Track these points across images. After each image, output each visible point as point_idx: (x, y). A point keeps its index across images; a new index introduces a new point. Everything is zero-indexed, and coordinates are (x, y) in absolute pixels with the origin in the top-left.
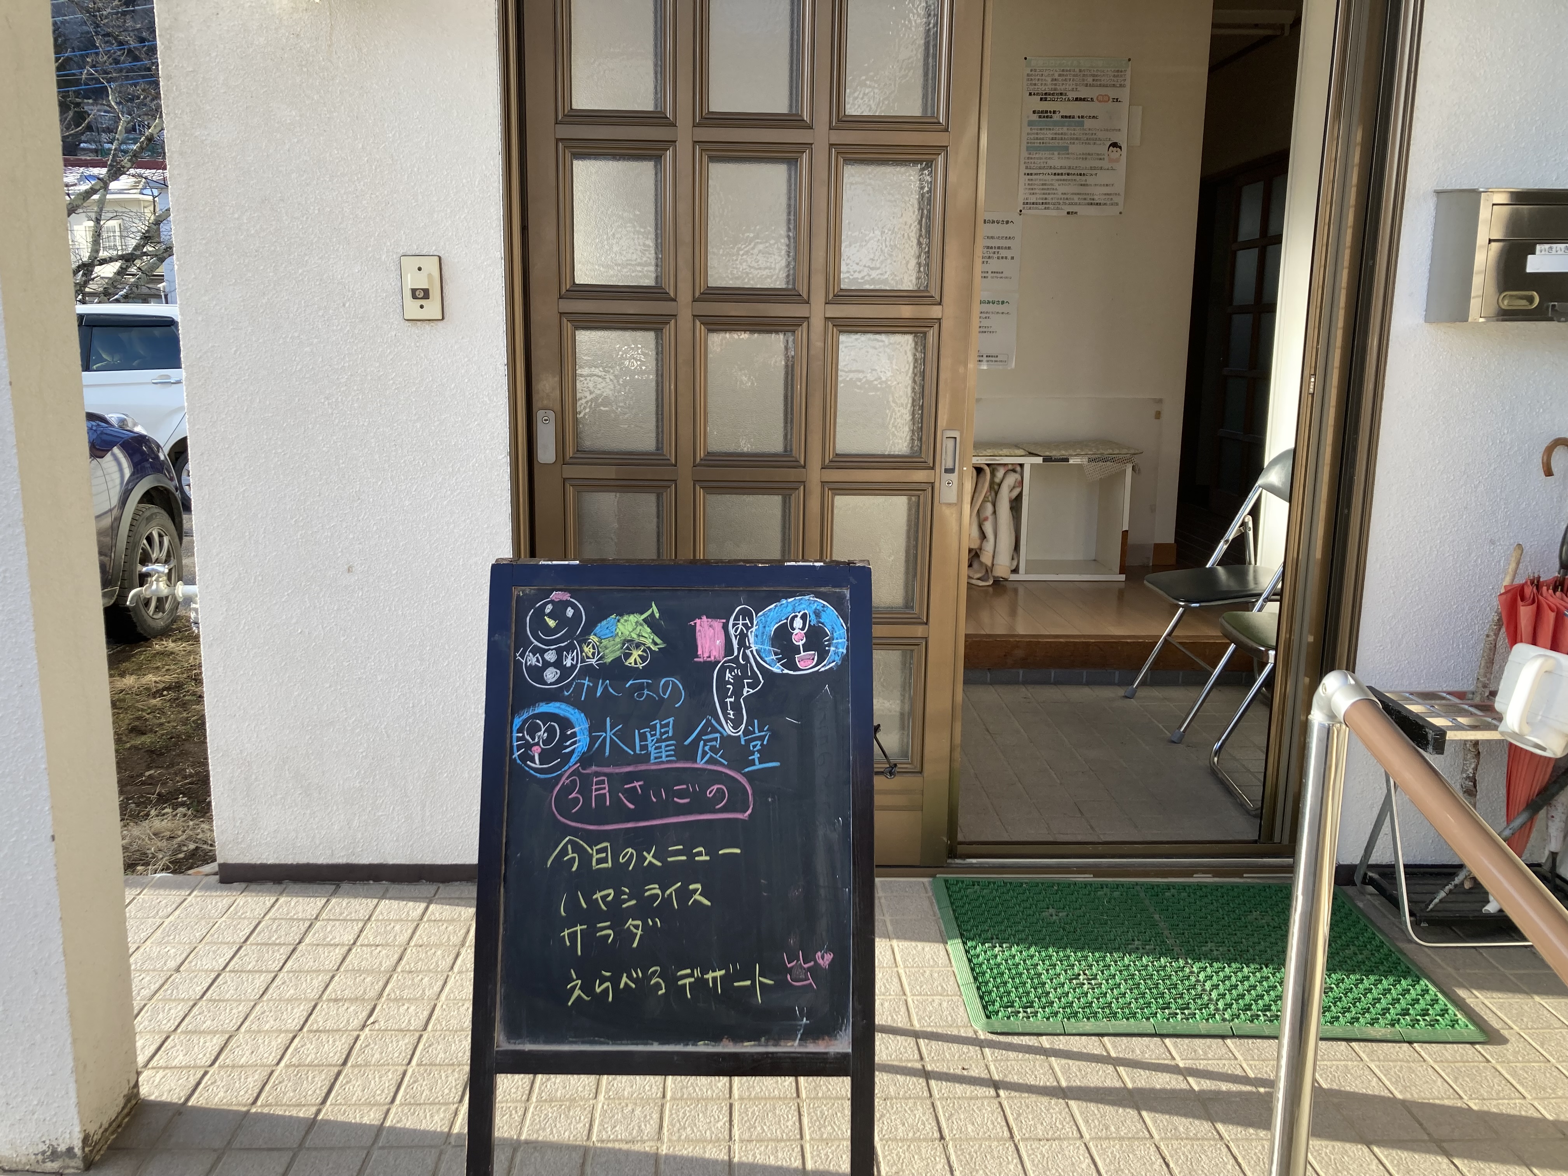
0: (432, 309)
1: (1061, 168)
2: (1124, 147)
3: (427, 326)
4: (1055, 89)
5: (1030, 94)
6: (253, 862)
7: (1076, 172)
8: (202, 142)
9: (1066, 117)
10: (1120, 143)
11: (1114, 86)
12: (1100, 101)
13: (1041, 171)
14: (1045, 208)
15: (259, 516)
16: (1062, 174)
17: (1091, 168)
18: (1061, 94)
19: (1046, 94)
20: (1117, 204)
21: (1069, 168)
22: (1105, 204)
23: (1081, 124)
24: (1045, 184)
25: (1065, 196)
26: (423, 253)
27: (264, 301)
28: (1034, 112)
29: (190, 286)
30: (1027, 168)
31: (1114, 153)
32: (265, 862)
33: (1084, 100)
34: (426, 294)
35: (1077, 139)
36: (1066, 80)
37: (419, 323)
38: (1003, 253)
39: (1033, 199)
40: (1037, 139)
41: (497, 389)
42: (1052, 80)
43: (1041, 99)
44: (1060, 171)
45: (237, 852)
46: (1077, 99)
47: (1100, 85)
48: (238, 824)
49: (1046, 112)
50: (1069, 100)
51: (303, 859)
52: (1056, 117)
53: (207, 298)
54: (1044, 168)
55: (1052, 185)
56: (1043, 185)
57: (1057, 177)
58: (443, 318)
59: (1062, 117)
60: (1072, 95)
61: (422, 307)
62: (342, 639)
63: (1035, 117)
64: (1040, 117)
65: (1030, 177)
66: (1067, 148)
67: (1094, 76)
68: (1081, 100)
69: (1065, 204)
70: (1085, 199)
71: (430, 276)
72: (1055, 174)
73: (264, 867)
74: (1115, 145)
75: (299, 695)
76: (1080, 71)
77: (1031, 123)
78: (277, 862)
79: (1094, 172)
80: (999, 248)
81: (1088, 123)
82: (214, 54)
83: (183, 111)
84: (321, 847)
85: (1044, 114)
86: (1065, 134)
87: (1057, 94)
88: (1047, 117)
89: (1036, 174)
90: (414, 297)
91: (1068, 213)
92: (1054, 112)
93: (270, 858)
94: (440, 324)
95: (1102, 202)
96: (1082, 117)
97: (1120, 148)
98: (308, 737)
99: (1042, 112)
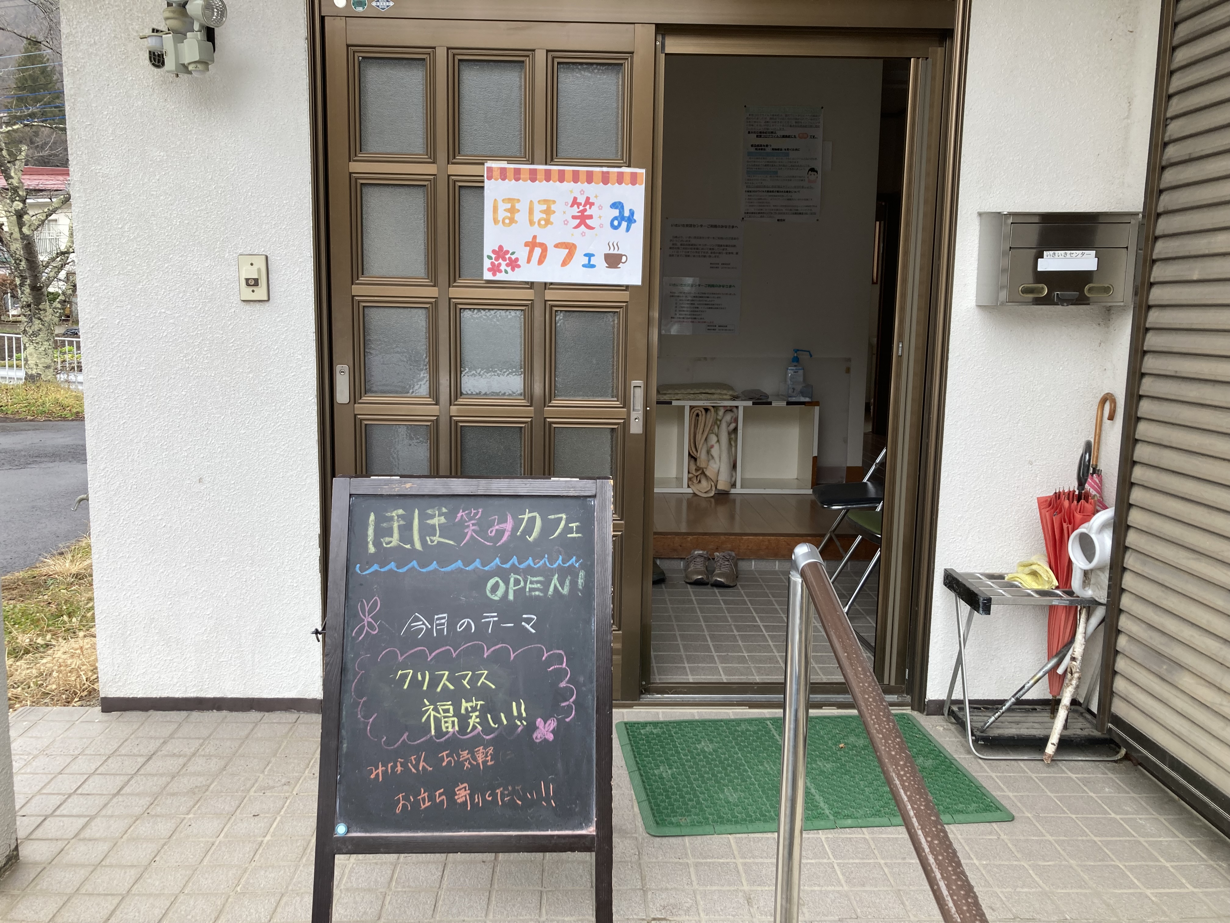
0: (260, 293)
1: (773, 187)
2: (819, 172)
3: (258, 305)
4: (768, 129)
5: (749, 133)
6: (127, 696)
7: (783, 190)
8: (96, 173)
9: (776, 149)
10: (816, 168)
11: (811, 126)
12: (801, 138)
13: (758, 189)
14: (761, 217)
15: (135, 441)
16: (773, 192)
17: (795, 187)
18: (772, 132)
19: (760, 132)
20: (815, 214)
21: (779, 187)
22: (806, 214)
23: (788, 155)
24: (761, 199)
25: (776, 208)
26: (255, 253)
27: (140, 287)
28: (752, 146)
29: (86, 275)
30: (747, 187)
31: (813, 176)
32: (136, 696)
33: (789, 137)
34: (256, 282)
35: (784, 166)
36: (775, 122)
37: (252, 303)
38: (730, 249)
39: (752, 210)
40: (754, 165)
41: (308, 349)
42: (765, 122)
43: (757, 136)
44: (772, 190)
45: (115, 689)
46: (783, 137)
47: (801, 126)
48: (116, 668)
49: (761, 146)
50: (778, 137)
51: (165, 695)
52: (768, 150)
53: (98, 285)
54: (760, 187)
55: (765, 199)
56: (759, 199)
57: (770, 194)
58: (269, 300)
59: (773, 149)
60: (779, 133)
61: (253, 291)
62: (195, 531)
63: (753, 149)
64: (756, 149)
65: (749, 194)
66: (776, 173)
67: (796, 119)
68: (786, 137)
69: (776, 213)
70: (791, 210)
71: (259, 270)
72: (768, 191)
73: (134, 700)
74: (812, 170)
75: (162, 572)
76: (786, 116)
77: (750, 154)
78: (145, 696)
79: (797, 190)
80: (727, 246)
81: (792, 154)
82: (106, 113)
83: (82, 153)
84: (178, 685)
85: (759, 147)
86: (775, 162)
87: (769, 133)
88: (762, 149)
89: (754, 191)
90: (248, 284)
91: (778, 220)
92: (767, 146)
93: (140, 694)
94: (267, 304)
95: (804, 212)
96: (788, 149)
97: (817, 172)
98: (169, 603)
99: (758, 146)
